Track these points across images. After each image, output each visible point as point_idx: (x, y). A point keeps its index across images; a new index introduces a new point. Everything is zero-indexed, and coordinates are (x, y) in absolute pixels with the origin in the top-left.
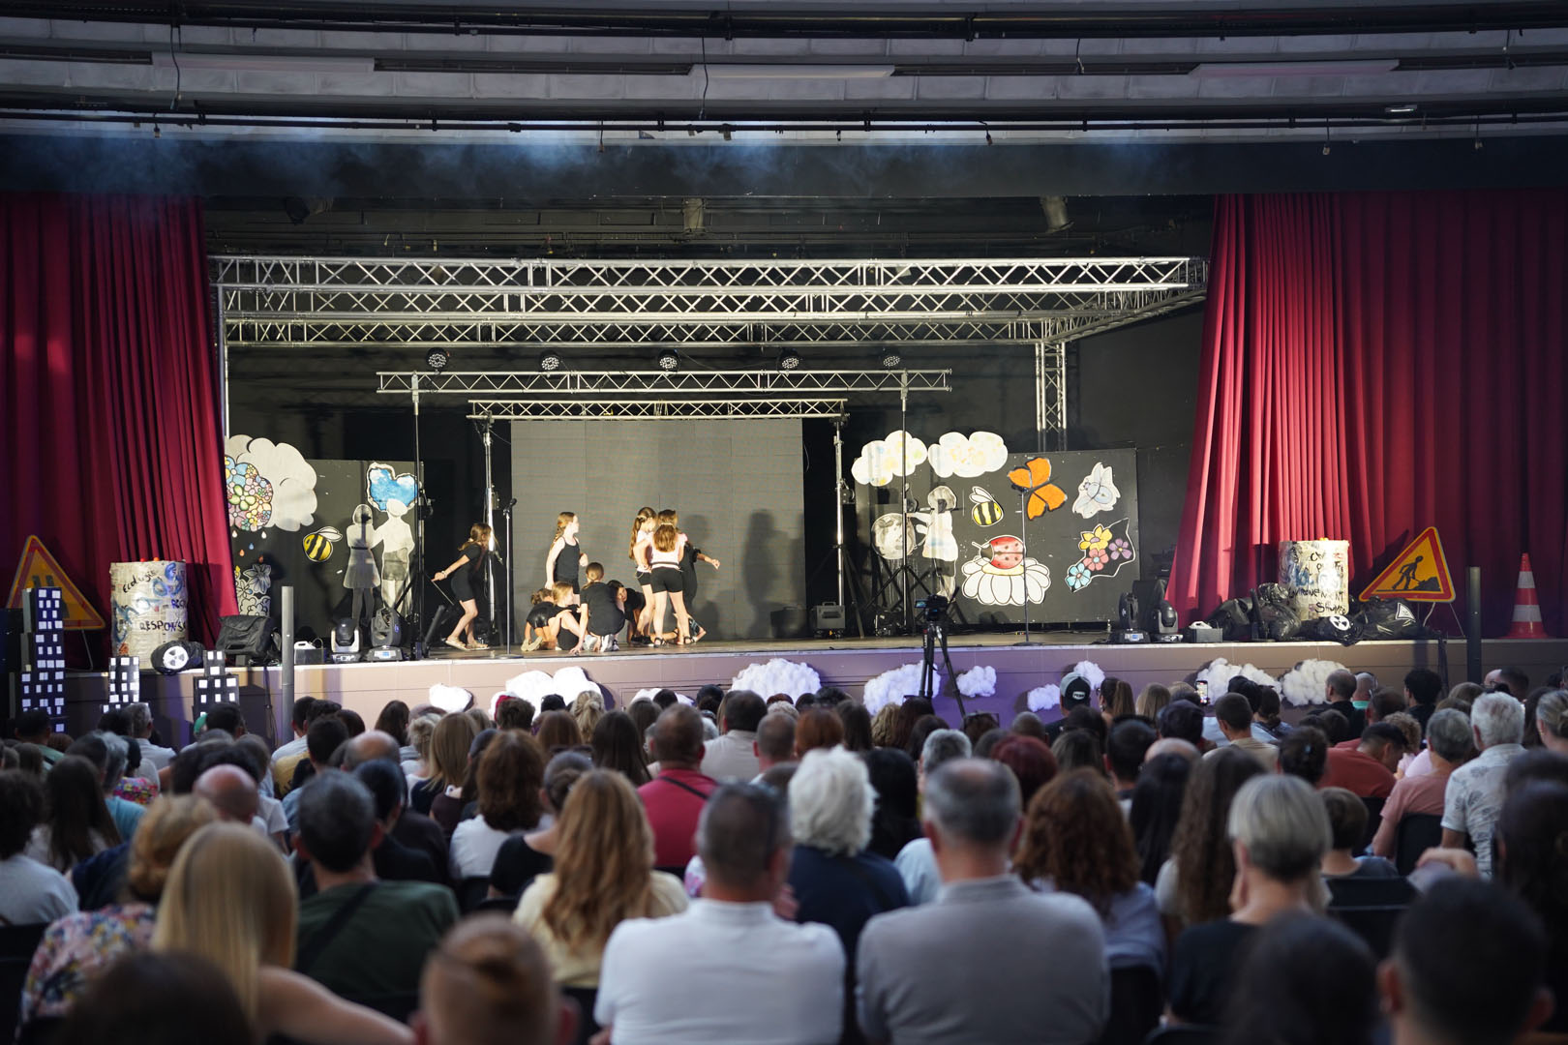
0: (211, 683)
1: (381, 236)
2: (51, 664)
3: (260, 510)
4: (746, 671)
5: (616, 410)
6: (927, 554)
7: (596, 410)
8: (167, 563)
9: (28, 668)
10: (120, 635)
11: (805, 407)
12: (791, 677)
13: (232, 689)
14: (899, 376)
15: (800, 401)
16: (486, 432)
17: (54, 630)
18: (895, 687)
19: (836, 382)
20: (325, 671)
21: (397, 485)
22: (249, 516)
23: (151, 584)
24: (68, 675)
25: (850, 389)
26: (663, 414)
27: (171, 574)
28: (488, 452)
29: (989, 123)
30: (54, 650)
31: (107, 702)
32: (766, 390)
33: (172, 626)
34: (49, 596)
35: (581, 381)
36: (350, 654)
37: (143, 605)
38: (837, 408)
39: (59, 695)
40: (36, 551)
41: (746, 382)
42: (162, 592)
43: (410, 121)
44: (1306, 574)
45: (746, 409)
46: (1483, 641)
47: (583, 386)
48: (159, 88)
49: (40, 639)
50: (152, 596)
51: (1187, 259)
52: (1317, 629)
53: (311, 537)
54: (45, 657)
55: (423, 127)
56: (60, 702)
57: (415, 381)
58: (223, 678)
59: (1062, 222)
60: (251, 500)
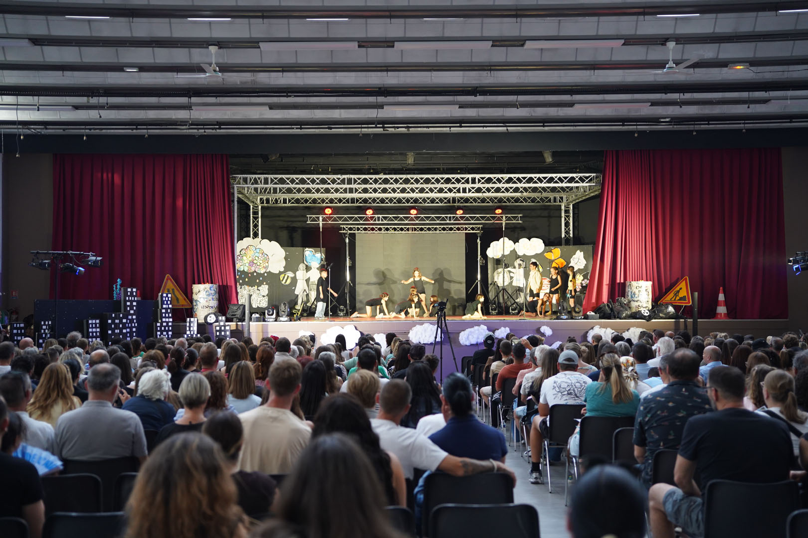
0: (220, 328)
1: (310, 166)
2: (167, 320)
3: (264, 265)
4: (415, 328)
5: (395, 229)
6: (514, 284)
7: (387, 229)
8: (211, 285)
9: (160, 321)
10: (195, 310)
11: (466, 229)
12: (431, 330)
13: (228, 330)
14: (502, 217)
15: (464, 226)
16: (346, 237)
17: (169, 308)
18: (471, 335)
19: (478, 219)
20: (263, 324)
21: (315, 257)
22: (260, 267)
23: (205, 292)
24: (174, 324)
25: (483, 222)
26: (412, 231)
27: (212, 289)
28: (347, 245)
29: (507, 125)
30: (169, 315)
31: (186, 333)
32: (451, 222)
33: (212, 307)
34: (167, 296)
35: (382, 219)
36: (272, 318)
37: (202, 299)
38: (479, 229)
39: (170, 331)
40: (169, 280)
41: (443, 219)
42: (209, 295)
43: (293, 127)
44: (634, 294)
45: (444, 229)
46: (698, 320)
47: (382, 220)
48: (204, 117)
49: (164, 311)
50: (205, 296)
51: (595, 174)
52: (636, 315)
53: (283, 275)
54: (165, 317)
55: (297, 128)
56: (170, 333)
57: (321, 219)
58: (225, 326)
59: (551, 160)
60: (261, 262)
